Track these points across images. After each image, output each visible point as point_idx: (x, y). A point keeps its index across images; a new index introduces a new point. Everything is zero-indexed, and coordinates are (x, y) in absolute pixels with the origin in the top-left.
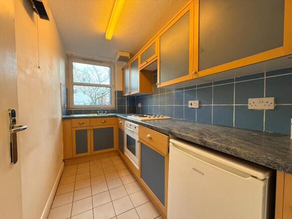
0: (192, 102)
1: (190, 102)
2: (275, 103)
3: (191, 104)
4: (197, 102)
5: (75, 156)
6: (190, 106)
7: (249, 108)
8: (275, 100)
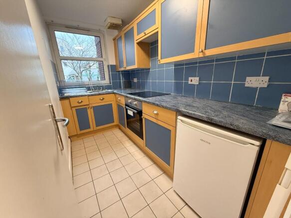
0: (193, 78)
1: (190, 79)
2: (269, 81)
3: (191, 81)
4: (197, 79)
5: (79, 132)
6: (190, 82)
7: (246, 86)
8: (269, 79)
